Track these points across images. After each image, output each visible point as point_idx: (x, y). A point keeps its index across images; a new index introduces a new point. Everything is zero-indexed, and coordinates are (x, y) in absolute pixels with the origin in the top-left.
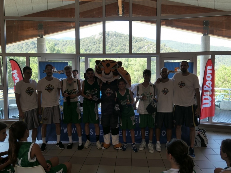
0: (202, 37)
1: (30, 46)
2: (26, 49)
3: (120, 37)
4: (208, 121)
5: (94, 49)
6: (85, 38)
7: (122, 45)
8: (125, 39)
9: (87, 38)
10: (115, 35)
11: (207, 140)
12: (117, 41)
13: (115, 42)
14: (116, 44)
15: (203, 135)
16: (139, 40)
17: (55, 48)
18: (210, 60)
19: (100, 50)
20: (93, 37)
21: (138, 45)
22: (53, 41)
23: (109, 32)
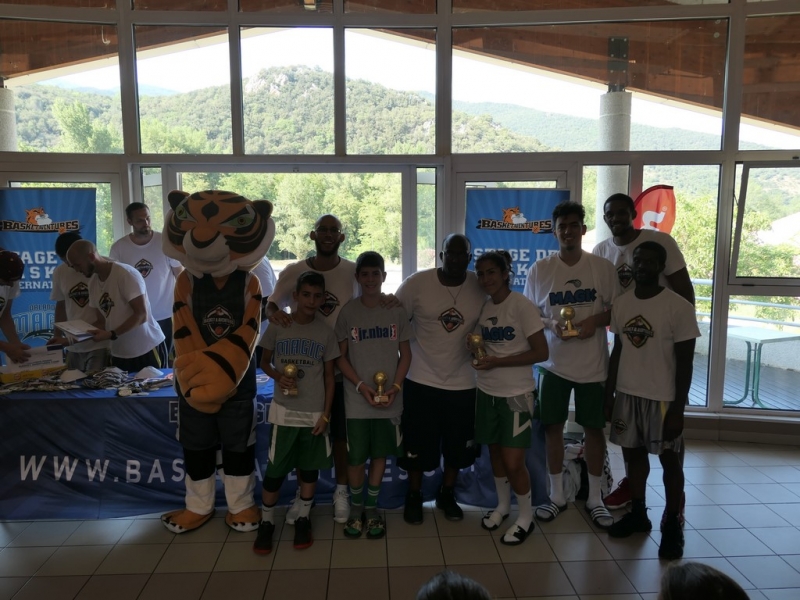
0: (603, 96)
6: (206, 91)
8: (352, 96)
10: (317, 81)
12: (324, 103)
13: (316, 107)
14: (319, 115)
16: (400, 99)
17: (92, 125)
19: (263, 136)
21: (397, 119)
22: (87, 98)
23: (294, 70)
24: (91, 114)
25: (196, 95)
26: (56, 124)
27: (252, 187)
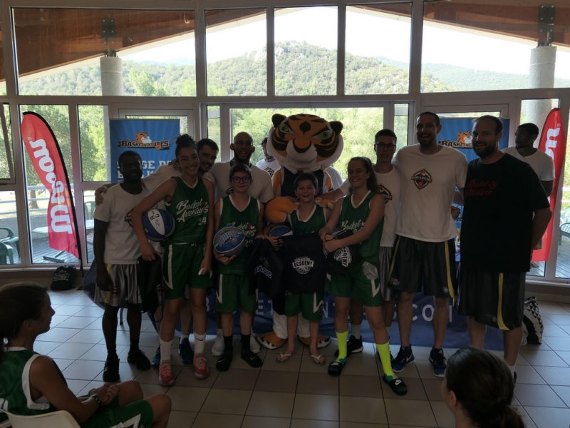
0: (534, 50)
1: (92, 81)
2: (84, 88)
3: (317, 57)
4: (542, 274)
5: (251, 89)
6: (228, 61)
7: (321, 76)
8: (329, 62)
9: (234, 60)
10: (304, 51)
11: (542, 327)
12: (308, 67)
13: (303, 70)
14: (305, 76)
15: (533, 313)
16: (363, 63)
17: (154, 86)
18: (556, 113)
20: (248, 56)
21: (361, 77)
22: (150, 68)
23: (288, 44)
24: (153, 78)
25: (221, 64)
26: (131, 86)
27: (258, 127)
